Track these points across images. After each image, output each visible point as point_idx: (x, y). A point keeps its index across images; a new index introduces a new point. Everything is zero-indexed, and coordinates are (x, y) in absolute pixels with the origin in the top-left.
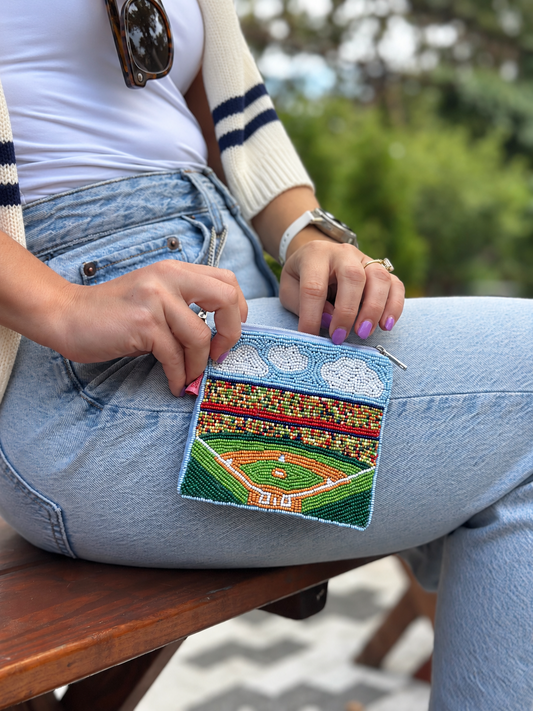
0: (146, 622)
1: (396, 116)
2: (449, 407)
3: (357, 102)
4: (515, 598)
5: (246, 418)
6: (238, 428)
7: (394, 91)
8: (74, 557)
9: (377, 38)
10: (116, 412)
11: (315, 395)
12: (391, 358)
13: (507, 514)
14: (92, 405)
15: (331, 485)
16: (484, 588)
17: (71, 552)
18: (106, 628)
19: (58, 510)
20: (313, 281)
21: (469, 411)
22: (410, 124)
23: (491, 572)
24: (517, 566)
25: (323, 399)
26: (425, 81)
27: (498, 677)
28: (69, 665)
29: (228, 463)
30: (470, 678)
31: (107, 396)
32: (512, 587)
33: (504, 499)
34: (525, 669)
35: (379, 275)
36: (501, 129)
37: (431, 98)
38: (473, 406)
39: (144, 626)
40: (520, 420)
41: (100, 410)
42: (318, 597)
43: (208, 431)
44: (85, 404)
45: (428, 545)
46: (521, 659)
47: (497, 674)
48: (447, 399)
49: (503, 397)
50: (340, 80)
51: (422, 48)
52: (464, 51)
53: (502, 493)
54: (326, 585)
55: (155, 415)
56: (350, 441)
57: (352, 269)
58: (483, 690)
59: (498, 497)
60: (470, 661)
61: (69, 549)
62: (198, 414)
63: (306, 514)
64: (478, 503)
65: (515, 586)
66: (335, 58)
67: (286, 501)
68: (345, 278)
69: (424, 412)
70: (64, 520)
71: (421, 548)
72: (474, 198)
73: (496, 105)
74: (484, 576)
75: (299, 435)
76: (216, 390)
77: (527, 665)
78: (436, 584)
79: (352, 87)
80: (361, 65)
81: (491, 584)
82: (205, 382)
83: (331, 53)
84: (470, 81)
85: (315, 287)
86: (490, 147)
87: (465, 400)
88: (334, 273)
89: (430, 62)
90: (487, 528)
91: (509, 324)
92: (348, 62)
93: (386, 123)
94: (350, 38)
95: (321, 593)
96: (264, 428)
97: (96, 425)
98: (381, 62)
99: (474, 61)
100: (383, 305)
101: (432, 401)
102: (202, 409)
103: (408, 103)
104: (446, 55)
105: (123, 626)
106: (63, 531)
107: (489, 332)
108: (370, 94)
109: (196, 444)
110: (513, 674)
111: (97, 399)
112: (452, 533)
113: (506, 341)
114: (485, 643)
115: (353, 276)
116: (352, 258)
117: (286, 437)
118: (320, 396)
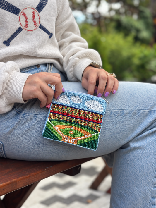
0: (27, 177)
1: (103, 29)
2: (116, 114)
3: (91, 25)
4: (135, 169)
5: (63, 115)
6: (60, 118)
7: (103, 21)
8: (6, 157)
9: (98, 6)
10: (25, 115)
11: (83, 110)
12: (106, 101)
13: (133, 145)
14: (17, 113)
15: (86, 137)
16: (126, 166)
17: (5, 156)
18: (14, 179)
19: (1, 144)
20: (92, 80)
21: (122, 115)
22: (107, 32)
23: (128, 161)
24: (135, 160)
25: (85, 111)
26: (111, 19)
27: (130, 192)
28: (3, 189)
29: (57, 128)
30: (121, 192)
31: (22, 110)
32: (134, 166)
33: (131, 141)
34: (137, 189)
35: (111, 78)
36: (133, 33)
37: (113, 24)
38: (123, 113)
39: (26, 178)
40: (136, 118)
41: (20, 114)
42: (78, 169)
43: (52, 119)
44: (15, 113)
45: (110, 154)
46: (136, 186)
47: (130, 191)
48: (116, 111)
49: (132, 111)
50: (87, 18)
51: (111, 10)
52: (123, 10)
53: (131, 138)
54: (81, 165)
55: (36, 116)
56: (93, 124)
57: (103, 76)
58: (125, 195)
59: (130, 140)
60: (122, 187)
61: (4, 155)
62: (49, 114)
63: (79, 145)
64: (124, 142)
65: (135, 166)
66: (85, 12)
67: (73, 141)
68: (101, 79)
69: (110, 115)
70: (3, 147)
71: (108, 155)
72: (125, 53)
73: (132, 26)
74: (126, 163)
75: (78, 121)
76: (55, 107)
77: (138, 188)
78: (112, 165)
79: (90, 21)
80: (93, 14)
81: (128, 165)
82: (52, 105)
83: (84, 10)
84: (124, 19)
85: (92, 82)
86: (130, 39)
87: (121, 112)
88: (98, 77)
89: (113, 14)
90: (127, 149)
91: (133, 90)
92: (89, 13)
93: (100, 31)
94: (90, 6)
95: (79, 168)
96: (68, 119)
97: (18, 119)
98: (99, 13)
99: (125, 13)
100: (112, 87)
101: (112, 112)
102: (50, 112)
103: (107, 26)
104: (117, 12)
105: (19, 178)
106: (3, 150)
107: (128, 92)
108: (95, 22)
109: (48, 122)
110: (134, 191)
111: (19, 111)
112: (117, 150)
113: (133, 95)
114: (126, 182)
115: (104, 78)
116: (103, 73)
117: (74, 122)
118: (85, 110)
